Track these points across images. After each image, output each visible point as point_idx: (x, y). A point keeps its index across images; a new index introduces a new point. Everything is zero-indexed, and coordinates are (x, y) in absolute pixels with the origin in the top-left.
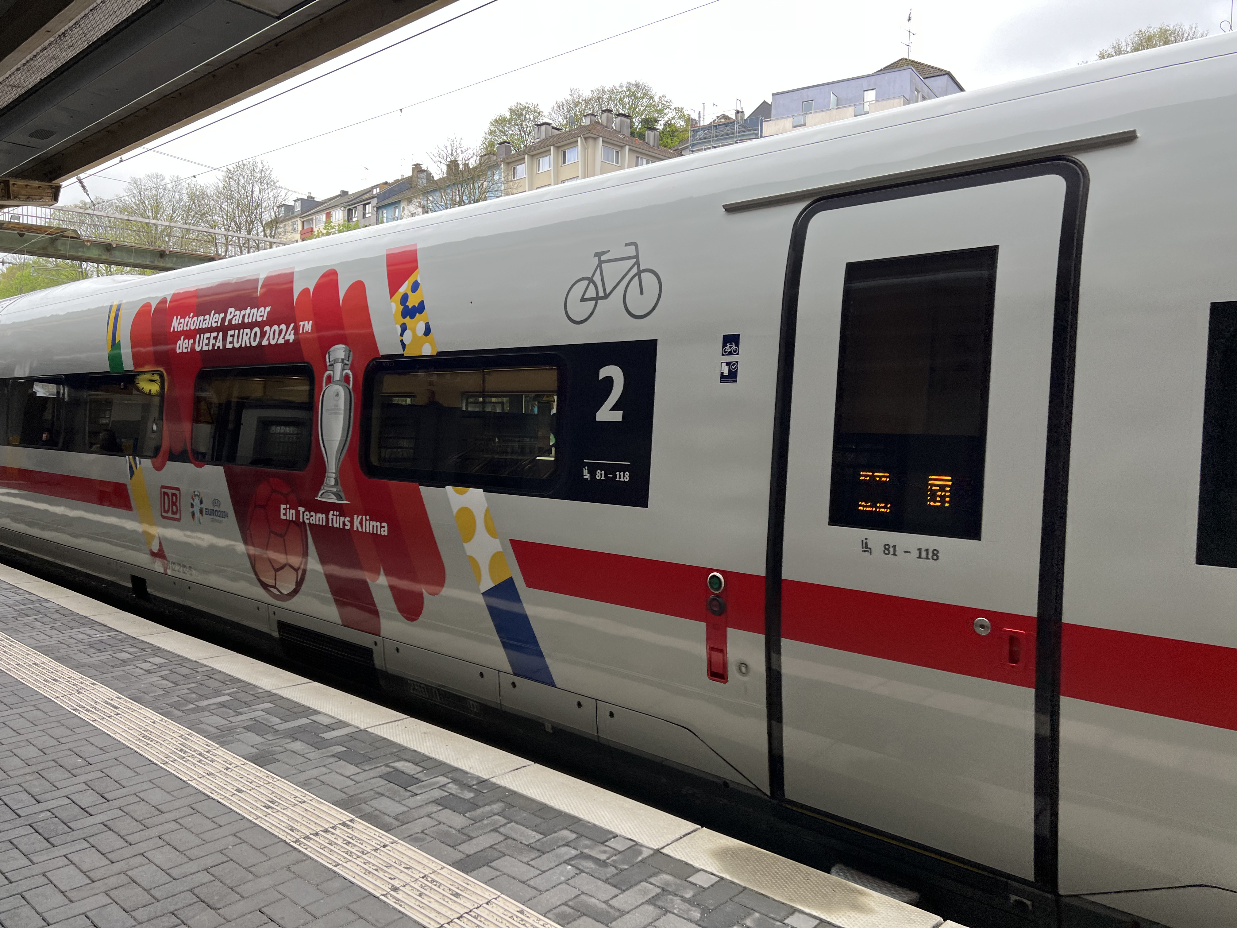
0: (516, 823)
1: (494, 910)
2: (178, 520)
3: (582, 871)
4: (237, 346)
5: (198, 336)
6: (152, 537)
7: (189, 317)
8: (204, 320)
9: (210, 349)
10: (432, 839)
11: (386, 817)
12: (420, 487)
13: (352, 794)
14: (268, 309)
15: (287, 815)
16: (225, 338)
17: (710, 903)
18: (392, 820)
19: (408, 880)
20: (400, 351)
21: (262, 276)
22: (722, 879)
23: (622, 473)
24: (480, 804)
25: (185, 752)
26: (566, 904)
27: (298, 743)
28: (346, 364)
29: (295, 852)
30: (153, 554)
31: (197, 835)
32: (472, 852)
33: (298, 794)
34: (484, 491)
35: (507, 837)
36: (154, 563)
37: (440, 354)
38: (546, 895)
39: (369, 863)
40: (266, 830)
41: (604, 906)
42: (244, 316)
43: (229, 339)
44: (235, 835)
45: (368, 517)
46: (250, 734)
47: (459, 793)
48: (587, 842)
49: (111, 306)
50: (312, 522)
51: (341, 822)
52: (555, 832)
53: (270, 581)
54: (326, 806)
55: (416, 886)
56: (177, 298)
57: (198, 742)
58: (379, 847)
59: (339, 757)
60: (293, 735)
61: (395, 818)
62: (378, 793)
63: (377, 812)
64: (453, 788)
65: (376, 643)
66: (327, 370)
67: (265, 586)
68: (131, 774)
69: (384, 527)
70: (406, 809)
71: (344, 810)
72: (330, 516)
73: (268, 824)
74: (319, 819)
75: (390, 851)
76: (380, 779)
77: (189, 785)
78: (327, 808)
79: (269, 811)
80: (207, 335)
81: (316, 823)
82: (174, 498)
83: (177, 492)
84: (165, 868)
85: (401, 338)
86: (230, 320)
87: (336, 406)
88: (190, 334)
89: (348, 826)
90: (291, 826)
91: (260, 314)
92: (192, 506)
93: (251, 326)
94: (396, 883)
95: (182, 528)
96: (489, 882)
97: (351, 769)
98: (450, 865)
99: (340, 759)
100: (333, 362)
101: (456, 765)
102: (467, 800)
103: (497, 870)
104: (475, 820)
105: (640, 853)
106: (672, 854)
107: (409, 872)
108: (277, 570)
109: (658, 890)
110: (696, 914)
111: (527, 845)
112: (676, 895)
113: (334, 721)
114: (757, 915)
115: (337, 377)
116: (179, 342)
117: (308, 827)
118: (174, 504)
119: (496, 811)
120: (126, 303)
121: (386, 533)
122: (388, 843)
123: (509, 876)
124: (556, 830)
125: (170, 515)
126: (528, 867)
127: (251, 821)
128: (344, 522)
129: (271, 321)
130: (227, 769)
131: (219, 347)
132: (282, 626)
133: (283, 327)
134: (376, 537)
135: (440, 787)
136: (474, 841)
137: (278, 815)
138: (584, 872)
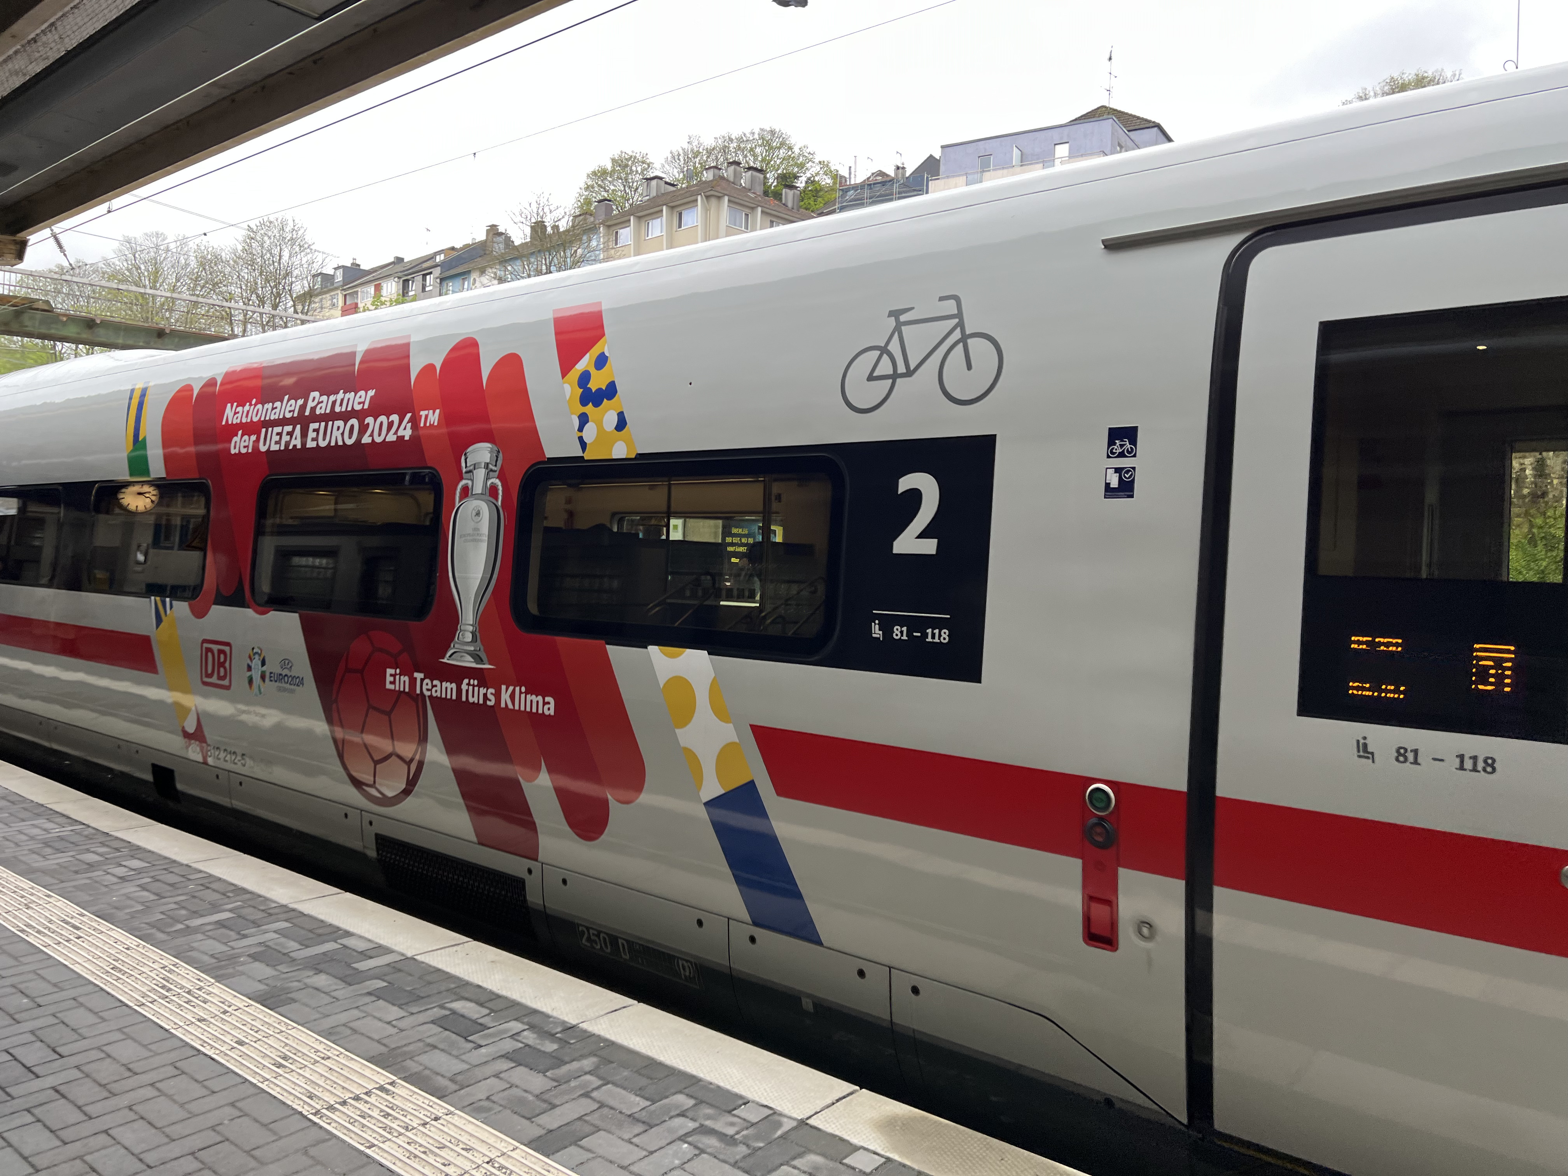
0: (615, 1084)
2: (228, 688)
3: (702, 1151)
4: (323, 444)
5: (264, 430)
6: (185, 711)
7: (251, 405)
8: (273, 409)
9: (282, 448)
10: (501, 1108)
11: (439, 1078)
12: (608, 647)
13: (393, 1046)
14: (371, 393)
15: (304, 1077)
16: (304, 434)
18: (447, 1083)
20: (578, 453)
21: (361, 349)
22: (889, 1160)
23: (937, 631)
24: (567, 1059)
25: (168, 990)
27: (322, 977)
28: (492, 470)
29: (315, 1129)
30: (186, 735)
31: (182, 1105)
32: (555, 1126)
33: (320, 1048)
34: (709, 654)
35: (602, 1105)
36: (187, 748)
37: (640, 456)
39: (415, 1142)
40: (275, 1097)
42: (334, 403)
43: (311, 435)
44: (233, 1105)
45: (523, 689)
46: (257, 964)
47: (539, 1044)
48: (709, 1111)
49: (132, 391)
50: (434, 695)
51: (377, 1086)
52: (667, 1097)
53: (367, 778)
54: (358, 1064)
56: (231, 378)
57: (188, 975)
58: (428, 1120)
59: (376, 995)
60: (316, 965)
61: (452, 1080)
62: (429, 1045)
63: (427, 1072)
64: (530, 1038)
65: (530, 871)
66: (462, 478)
67: (357, 783)
68: (95, 1019)
69: (549, 703)
70: (466, 1066)
71: (383, 1069)
72: (464, 687)
73: (278, 1089)
74: (348, 1082)
75: (444, 1125)
76: (431, 1026)
77: (172, 1035)
78: (360, 1065)
79: (279, 1071)
80: (278, 429)
81: (343, 1088)
82: (222, 656)
83: (227, 649)
84: (136, 1151)
85: (580, 434)
86: (313, 409)
87: (476, 529)
88: (251, 428)
89: (387, 1091)
90: (309, 1092)
91: (361, 399)
92: (249, 668)
93: (345, 416)
95: (233, 700)
97: (393, 1012)
98: (525, 1145)
99: (378, 998)
100: (472, 468)
101: (535, 1006)
102: (548, 1053)
103: (589, 1150)
104: (559, 1082)
105: (780, 1124)
106: (820, 1126)
107: (469, 1155)
108: (376, 763)
111: (630, 1116)
113: (371, 946)
115: (478, 488)
116: (235, 439)
117: (332, 1093)
118: (222, 665)
119: (587, 1069)
120: (155, 386)
121: (552, 712)
122: (440, 1115)
123: (604, 1158)
124: (667, 1094)
125: (214, 680)
126: (631, 1147)
127: (255, 1085)
128: (485, 695)
129: (375, 410)
130: (225, 1012)
131: (295, 446)
132: (382, 841)
133: (395, 418)
134: (535, 718)
135: (512, 1037)
136: (557, 1111)
137: (293, 1077)
138: (705, 1153)
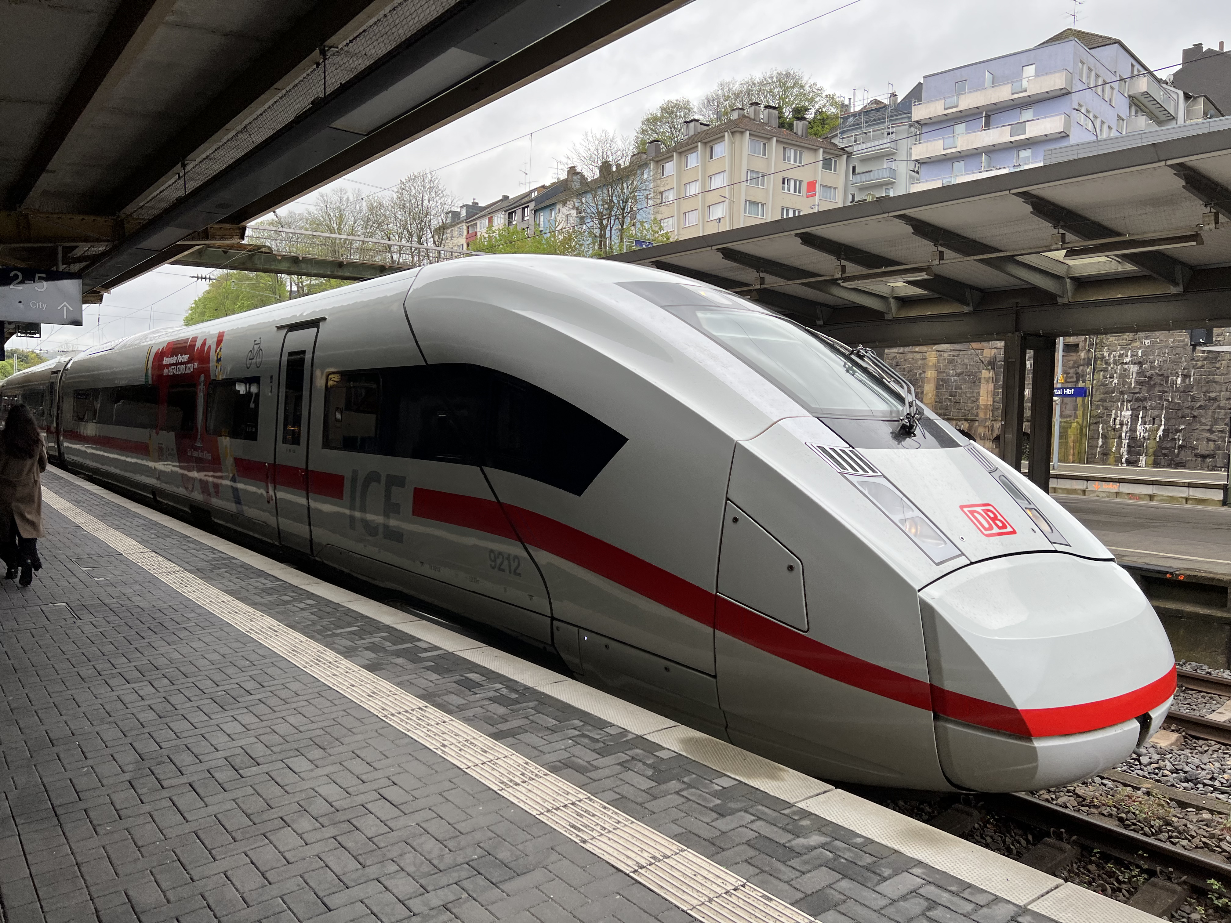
0: (543, 714)
1: (508, 761)
3: (578, 744)
10: (478, 720)
11: (451, 705)
13: (432, 691)
15: (381, 701)
17: (663, 767)
18: (454, 708)
19: (454, 741)
22: (680, 754)
24: (521, 702)
25: (320, 661)
26: (559, 761)
27: (401, 659)
29: (383, 723)
31: (319, 709)
32: (505, 729)
33: (393, 690)
35: (533, 722)
38: (547, 756)
39: (431, 730)
40: (365, 709)
41: (585, 764)
44: (344, 711)
46: (368, 652)
47: (508, 694)
48: (590, 728)
51: (417, 707)
54: (411, 698)
55: (459, 745)
57: (330, 655)
58: (441, 723)
59: (428, 669)
60: (398, 654)
61: (457, 707)
62: (449, 691)
63: (445, 703)
64: (505, 691)
68: (282, 672)
70: (466, 702)
71: (422, 700)
73: (367, 705)
74: (403, 704)
75: (447, 725)
76: (454, 683)
77: (319, 681)
79: (370, 698)
81: (401, 707)
84: (295, 726)
89: (422, 710)
90: (383, 707)
94: (445, 743)
96: (511, 746)
97: (434, 676)
99: (428, 670)
101: (512, 677)
102: (512, 699)
103: (519, 739)
105: (626, 736)
106: (649, 739)
107: (457, 738)
109: (629, 758)
110: (650, 772)
111: (545, 727)
112: (640, 761)
113: (431, 646)
114: (694, 776)
117: (394, 708)
119: (531, 706)
123: (525, 743)
124: (571, 720)
130: (347, 672)
135: (495, 691)
136: (508, 723)
137: (376, 701)
138: (580, 744)
